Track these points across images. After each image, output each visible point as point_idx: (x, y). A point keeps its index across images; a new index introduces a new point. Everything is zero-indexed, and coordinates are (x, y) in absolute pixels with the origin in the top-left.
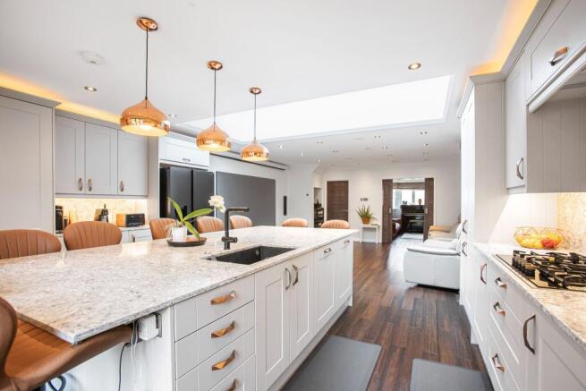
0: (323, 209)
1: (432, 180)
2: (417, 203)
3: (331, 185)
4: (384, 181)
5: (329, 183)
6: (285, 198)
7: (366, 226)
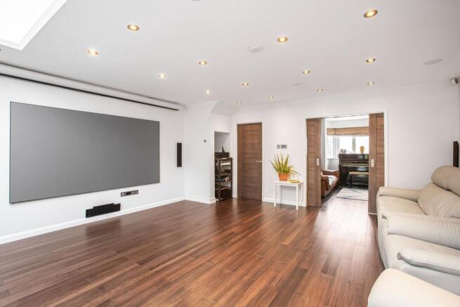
0: (231, 160)
1: (381, 115)
2: (358, 152)
3: (242, 129)
4: (308, 120)
5: (239, 126)
6: (179, 146)
7: (284, 183)
